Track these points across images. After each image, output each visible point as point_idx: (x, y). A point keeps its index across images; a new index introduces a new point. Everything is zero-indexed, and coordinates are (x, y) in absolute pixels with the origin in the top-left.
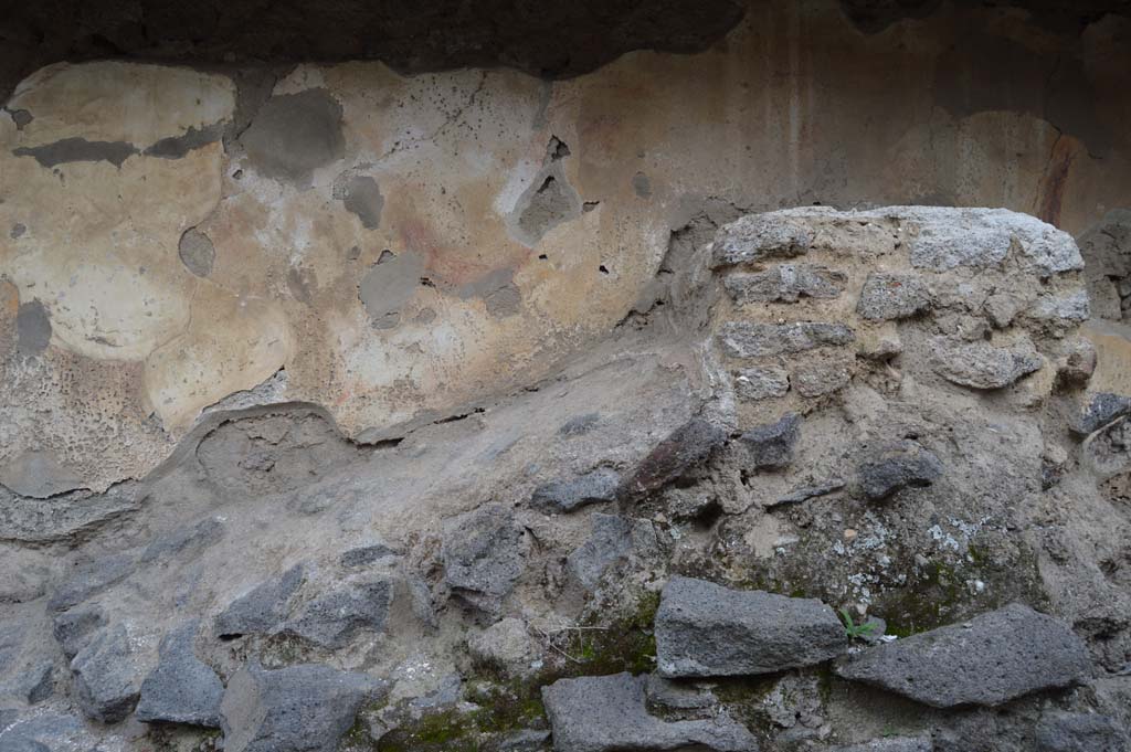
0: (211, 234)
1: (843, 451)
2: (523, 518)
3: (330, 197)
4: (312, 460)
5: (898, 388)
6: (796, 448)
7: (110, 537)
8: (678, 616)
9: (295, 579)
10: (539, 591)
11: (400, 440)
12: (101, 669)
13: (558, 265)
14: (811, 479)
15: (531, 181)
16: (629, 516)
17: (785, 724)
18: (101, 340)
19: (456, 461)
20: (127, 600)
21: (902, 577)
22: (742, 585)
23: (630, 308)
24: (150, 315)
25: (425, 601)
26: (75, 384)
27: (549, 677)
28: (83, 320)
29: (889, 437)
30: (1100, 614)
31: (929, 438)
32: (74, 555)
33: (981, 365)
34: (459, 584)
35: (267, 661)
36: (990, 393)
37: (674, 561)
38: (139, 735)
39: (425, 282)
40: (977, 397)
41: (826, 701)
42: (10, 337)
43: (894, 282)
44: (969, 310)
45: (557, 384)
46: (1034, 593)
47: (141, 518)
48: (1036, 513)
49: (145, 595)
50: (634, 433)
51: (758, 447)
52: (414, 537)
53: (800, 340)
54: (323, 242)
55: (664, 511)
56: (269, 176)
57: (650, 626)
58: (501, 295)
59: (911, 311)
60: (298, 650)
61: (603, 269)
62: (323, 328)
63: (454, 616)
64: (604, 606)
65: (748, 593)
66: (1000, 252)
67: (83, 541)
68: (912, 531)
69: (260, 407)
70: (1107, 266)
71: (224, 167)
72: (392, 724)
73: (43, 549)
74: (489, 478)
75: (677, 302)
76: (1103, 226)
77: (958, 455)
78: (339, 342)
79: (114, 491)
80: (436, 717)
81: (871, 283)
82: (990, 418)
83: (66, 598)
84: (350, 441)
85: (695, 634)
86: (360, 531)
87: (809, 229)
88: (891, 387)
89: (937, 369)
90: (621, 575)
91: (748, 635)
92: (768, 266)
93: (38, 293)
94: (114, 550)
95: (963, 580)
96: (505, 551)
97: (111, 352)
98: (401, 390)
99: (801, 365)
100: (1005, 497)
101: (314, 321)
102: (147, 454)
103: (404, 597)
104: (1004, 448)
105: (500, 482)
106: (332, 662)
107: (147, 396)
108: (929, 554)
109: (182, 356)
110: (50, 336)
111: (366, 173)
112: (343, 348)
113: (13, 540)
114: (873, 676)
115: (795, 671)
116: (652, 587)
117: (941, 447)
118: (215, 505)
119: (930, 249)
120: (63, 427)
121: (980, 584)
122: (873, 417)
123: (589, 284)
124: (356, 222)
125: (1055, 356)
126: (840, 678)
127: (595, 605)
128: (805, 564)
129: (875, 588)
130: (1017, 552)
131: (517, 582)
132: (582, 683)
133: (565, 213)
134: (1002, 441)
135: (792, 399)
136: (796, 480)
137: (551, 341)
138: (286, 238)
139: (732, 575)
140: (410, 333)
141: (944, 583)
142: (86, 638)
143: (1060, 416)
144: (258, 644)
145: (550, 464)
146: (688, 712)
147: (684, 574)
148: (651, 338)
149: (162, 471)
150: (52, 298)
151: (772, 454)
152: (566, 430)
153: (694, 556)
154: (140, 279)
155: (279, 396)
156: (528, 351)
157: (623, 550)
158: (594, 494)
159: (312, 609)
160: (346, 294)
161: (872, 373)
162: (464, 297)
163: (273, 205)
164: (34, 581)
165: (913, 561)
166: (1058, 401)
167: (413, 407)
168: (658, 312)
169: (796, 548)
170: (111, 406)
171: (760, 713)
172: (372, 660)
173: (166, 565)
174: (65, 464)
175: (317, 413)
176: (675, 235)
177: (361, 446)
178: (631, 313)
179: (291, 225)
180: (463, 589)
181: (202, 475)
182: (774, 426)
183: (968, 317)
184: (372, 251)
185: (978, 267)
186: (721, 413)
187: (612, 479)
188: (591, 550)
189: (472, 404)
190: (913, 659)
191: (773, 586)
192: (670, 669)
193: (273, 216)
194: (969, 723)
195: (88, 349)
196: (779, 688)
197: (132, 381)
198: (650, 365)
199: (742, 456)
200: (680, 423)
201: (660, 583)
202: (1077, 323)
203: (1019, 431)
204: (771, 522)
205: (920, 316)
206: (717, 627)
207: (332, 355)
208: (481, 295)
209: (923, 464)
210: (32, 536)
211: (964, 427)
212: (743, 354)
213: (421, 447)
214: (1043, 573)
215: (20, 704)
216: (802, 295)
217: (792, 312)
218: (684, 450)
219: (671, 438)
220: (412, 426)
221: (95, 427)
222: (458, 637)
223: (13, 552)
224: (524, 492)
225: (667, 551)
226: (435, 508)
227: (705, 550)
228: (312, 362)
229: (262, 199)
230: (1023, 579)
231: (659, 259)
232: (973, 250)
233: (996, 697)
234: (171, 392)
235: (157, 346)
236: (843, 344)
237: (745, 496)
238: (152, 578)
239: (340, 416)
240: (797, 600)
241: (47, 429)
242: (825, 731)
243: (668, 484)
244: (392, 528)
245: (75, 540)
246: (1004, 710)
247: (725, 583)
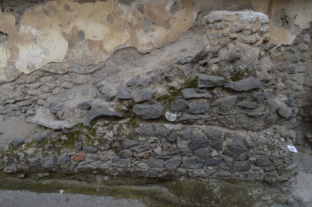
0: (113, 16)
1: (227, 54)
2: (176, 66)
3: (135, 8)
4: (134, 57)
5: (236, 43)
6: (219, 53)
7: (99, 72)
8: (201, 79)
9: (138, 77)
10: (179, 77)
11: (150, 53)
12: (108, 92)
13: (177, 20)
14: (221, 58)
15: (172, 4)
16: (193, 65)
17: (216, 94)
18: (94, 37)
19: (162, 56)
20: (106, 82)
21: (235, 73)
22: (210, 75)
23: (190, 27)
24: (103, 32)
25: (160, 79)
26: (90, 45)
27: (182, 89)
28: (90, 33)
29: (234, 51)
30: (266, 79)
31: (241, 52)
32: (92, 76)
33: (250, 39)
34: (167, 76)
35: (137, 89)
36: (251, 44)
37: (200, 71)
38: (117, 101)
39: (153, 23)
40: (249, 44)
41: (222, 91)
42: (77, 37)
43: (236, 26)
44: (249, 30)
45: (178, 42)
46: (255, 75)
47: (104, 69)
48: (256, 63)
49: (109, 81)
50: (193, 52)
51: (213, 53)
52: (158, 69)
53: (220, 36)
54: (134, 17)
55: (198, 64)
56: (123, 4)
57: (197, 81)
58: (167, 25)
59: (239, 31)
60: (142, 87)
61: (185, 20)
62: (135, 33)
63: (165, 81)
64: (189, 78)
65: (211, 76)
66: (254, 20)
67: (93, 73)
68: (237, 66)
69: (124, 48)
70: (280, 16)
71: (114, 3)
72: (158, 97)
73: (86, 75)
74: (169, 59)
75: (199, 27)
76: (280, 8)
77: (245, 54)
78: (138, 36)
79: (99, 64)
80: (165, 95)
81: (233, 26)
82: (251, 48)
83: (96, 82)
84: (141, 53)
85: (203, 81)
86: (148, 69)
87: (223, 17)
88: (235, 43)
89: (243, 40)
90: (192, 74)
91: (211, 81)
92: (216, 24)
93: (82, 29)
94: (99, 74)
95: (244, 74)
96: (173, 71)
97: (96, 39)
98: (150, 44)
99: (220, 40)
100: (252, 61)
101: (133, 31)
102: (105, 57)
103: (157, 79)
104: (253, 53)
105: (171, 60)
106: (147, 89)
107: (104, 47)
108: (239, 69)
109: (110, 39)
110: (85, 36)
111: (141, 3)
112: (139, 36)
113: (81, 74)
114: (229, 87)
115: (218, 87)
116: (197, 75)
117: (242, 53)
118: (117, 66)
119: (243, 20)
120: (89, 53)
121: (246, 74)
122: (232, 48)
123: (183, 23)
124: (140, 13)
125: (263, 37)
126: (224, 88)
127: (188, 78)
128: (220, 71)
129: (231, 75)
130: (253, 69)
131: (175, 75)
132: (187, 89)
133: (179, 9)
134: (252, 52)
135: (219, 46)
136: (219, 58)
137: (176, 34)
138: (127, 16)
139: (209, 73)
140: (151, 33)
141: (241, 74)
142: (102, 88)
143: (264, 47)
144: (134, 87)
145: (180, 57)
146: (202, 93)
147: (202, 73)
148: (194, 33)
149: (107, 60)
150: (84, 29)
151: (215, 54)
152: (182, 51)
153: (203, 71)
154: (100, 25)
155: (128, 46)
156: (172, 36)
157: (192, 70)
158: (187, 61)
159: (143, 81)
160: (138, 27)
161: (232, 41)
162: (160, 26)
163: (124, 10)
164: (85, 81)
165: (236, 71)
166: (263, 45)
167: (152, 47)
168: (196, 28)
169: (219, 69)
170: (97, 49)
171: (213, 93)
172: (153, 88)
173: (112, 76)
174: (90, 60)
175: (134, 48)
176: (199, 13)
177: (142, 54)
178: (191, 28)
179: (128, 14)
180: (167, 77)
181: (114, 60)
182: (216, 50)
183: (248, 31)
184: (143, 18)
185: (251, 23)
186: (207, 48)
187: (190, 59)
188: (187, 70)
189: (162, 46)
190: (235, 84)
191: (215, 75)
192: (200, 86)
193: (124, 12)
194: (243, 94)
195: (92, 38)
196: (215, 89)
197: (101, 44)
198: (195, 39)
199: (211, 55)
200: (201, 50)
201: (198, 75)
202: (267, 32)
203: (256, 50)
204: (215, 65)
205: (240, 31)
206: (207, 80)
207: (137, 38)
208: (163, 26)
209: (239, 56)
210: (85, 73)
211: (246, 50)
212: (211, 38)
213: (154, 54)
214: (256, 72)
215: (94, 99)
216: (221, 28)
217: (220, 31)
218: (202, 54)
219: (200, 52)
220: (152, 50)
221: (95, 53)
222: (166, 84)
223: (81, 76)
224: (176, 61)
225: (199, 70)
226: (160, 64)
227: (205, 70)
228: (133, 39)
229: (122, 9)
230: (253, 73)
231: (196, 18)
232: (250, 20)
233: (247, 89)
234: (108, 46)
235: (105, 37)
236: (227, 36)
237: (211, 61)
238: (110, 78)
239: (139, 49)
240: (219, 77)
241: (86, 54)
242: (222, 95)
243: (199, 60)
244: (153, 68)
245: (92, 73)
246: (248, 92)
247: (208, 74)
